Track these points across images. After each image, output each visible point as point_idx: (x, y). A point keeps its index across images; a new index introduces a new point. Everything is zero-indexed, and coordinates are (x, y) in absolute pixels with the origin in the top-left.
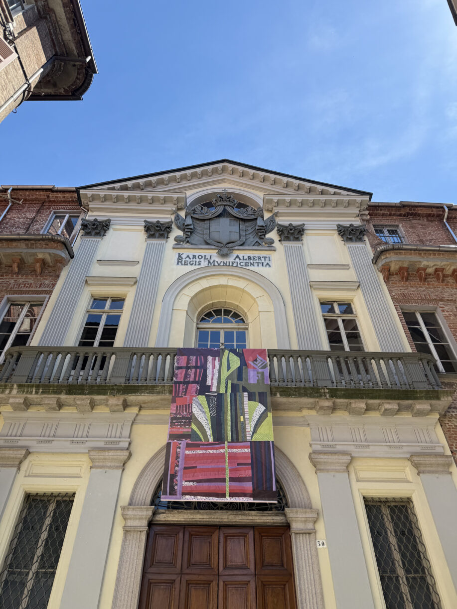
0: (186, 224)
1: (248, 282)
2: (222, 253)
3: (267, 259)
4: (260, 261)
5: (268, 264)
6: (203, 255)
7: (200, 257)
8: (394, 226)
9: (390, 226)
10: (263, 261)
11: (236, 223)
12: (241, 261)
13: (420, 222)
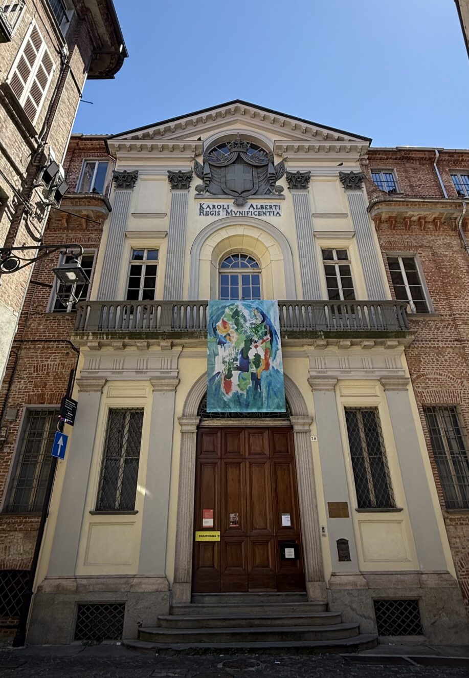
0: (204, 173)
1: (262, 232)
2: (238, 203)
3: (277, 208)
4: (271, 210)
5: (278, 213)
6: (221, 204)
7: (219, 207)
8: (389, 170)
9: (386, 170)
10: (274, 210)
11: (249, 169)
12: (255, 210)
13: (413, 165)
